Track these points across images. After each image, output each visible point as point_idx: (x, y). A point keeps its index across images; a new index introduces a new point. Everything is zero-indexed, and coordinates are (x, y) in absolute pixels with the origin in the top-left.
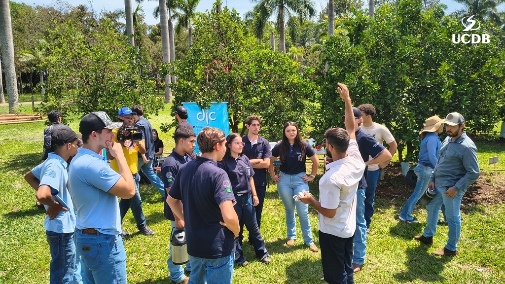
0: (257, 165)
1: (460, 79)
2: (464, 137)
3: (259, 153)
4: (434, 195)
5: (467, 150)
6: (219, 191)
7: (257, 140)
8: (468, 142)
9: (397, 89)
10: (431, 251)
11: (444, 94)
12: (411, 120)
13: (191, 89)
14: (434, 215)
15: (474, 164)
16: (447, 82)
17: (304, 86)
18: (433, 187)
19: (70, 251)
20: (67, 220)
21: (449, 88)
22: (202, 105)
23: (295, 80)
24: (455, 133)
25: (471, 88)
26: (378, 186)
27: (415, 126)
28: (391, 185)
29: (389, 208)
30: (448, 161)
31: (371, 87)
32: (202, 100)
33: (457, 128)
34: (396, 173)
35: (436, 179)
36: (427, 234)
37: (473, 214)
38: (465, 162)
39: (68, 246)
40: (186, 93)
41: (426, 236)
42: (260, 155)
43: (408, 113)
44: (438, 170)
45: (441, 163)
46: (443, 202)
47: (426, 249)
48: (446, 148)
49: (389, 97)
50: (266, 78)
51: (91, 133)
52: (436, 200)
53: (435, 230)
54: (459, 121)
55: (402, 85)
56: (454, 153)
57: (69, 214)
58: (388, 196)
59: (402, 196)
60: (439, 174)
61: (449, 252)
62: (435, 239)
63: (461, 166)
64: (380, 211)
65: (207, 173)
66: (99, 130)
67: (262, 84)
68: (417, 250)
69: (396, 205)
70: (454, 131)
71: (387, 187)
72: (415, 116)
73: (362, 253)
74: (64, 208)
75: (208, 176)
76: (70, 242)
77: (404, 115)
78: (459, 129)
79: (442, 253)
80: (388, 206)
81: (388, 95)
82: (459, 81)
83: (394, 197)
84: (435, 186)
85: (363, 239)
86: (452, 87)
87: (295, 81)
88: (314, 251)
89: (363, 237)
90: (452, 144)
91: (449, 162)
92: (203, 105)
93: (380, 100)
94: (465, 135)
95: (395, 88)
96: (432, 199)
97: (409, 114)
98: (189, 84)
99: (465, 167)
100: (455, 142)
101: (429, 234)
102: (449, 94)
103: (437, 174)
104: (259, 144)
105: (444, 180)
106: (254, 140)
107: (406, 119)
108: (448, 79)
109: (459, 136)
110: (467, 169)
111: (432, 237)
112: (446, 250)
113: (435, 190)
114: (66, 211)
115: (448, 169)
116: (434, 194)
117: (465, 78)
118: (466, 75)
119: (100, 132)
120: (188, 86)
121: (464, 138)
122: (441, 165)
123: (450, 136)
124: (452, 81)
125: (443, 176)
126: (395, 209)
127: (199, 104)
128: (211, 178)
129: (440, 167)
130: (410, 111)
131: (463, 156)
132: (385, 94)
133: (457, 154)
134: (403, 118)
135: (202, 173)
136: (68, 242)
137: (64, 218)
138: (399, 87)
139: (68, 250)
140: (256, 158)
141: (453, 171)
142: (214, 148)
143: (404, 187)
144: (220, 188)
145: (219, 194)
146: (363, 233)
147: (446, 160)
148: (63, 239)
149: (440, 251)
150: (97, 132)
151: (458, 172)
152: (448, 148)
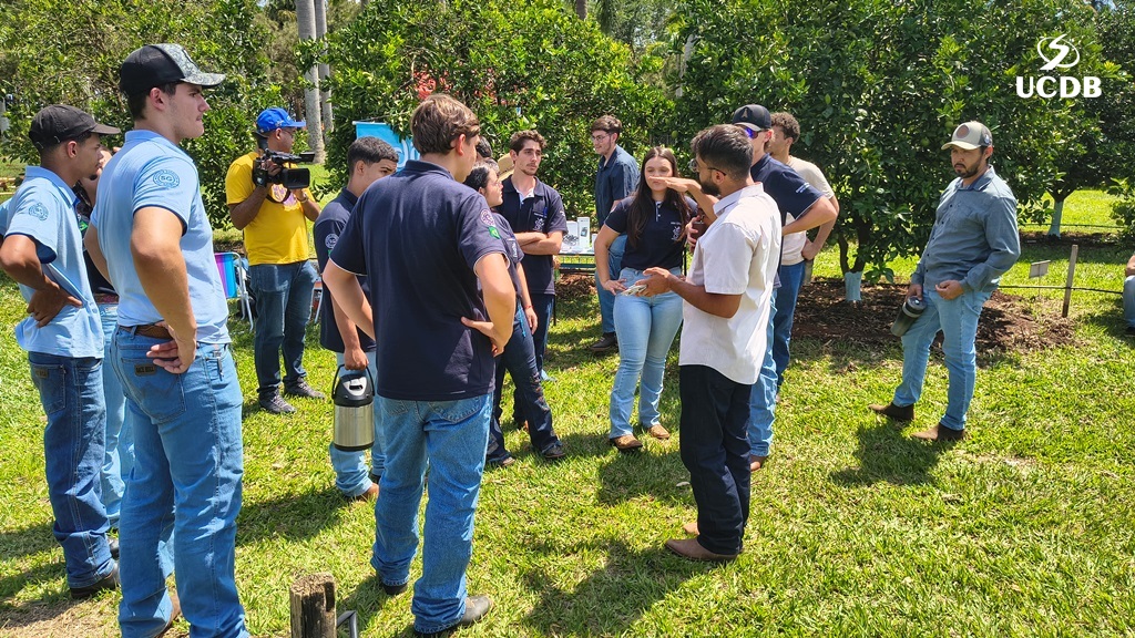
0: (532, 246)
1: (980, 78)
2: (990, 176)
3: (536, 218)
4: (921, 312)
5: (995, 203)
6: (473, 232)
7: (532, 189)
8: (998, 187)
9: (845, 96)
10: (909, 433)
11: (946, 107)
12: (874, 166)
13: (374, 92)
14: (918, 357)
15: (1009, 234)
16: (952, 83)
17: (637, 98)
18: (919, 293)
19: (92, 401)
20: (81, 329)
21: (956, 95)
22: (401, 129)
23: (617, 82)
24: (972, 167)
25: (1002, 100)
26: (796, 322)
27: (881, 181)
28: (824, 320)
29: (818, 360)
30: (953, 231)
31: (790, 89)
32: (400, 119)
33: (977, 155)
34: (834, 299)
35: (927, 275)
36: (902, 399)
37: (998, 368)
38: (990, 230)
39: (86, 388)
40: (363, 100)
41: (900, 403)
42: (540, 223)
43: (866, 150)
44: (932, 254)
45: (938, 239)
46: (939, 326)
47: (899, 430)
48: (950, 204)
49: (828, 113)
50: (549, 76)
51: (149, 94)
52: (925, 323)
53: (919, 391)
54: (982, 140)
55: (857, 86)
56: (966, 212)
57: (87, 315)
58: (817, 337)
59: (847, 337)
60: (933, 263)
61: (950, 433)
62: (918, 413)
63: (982, 240)
64: (799, 364)
65: (440, 195)
66: (167, 86)
67: (541, 88)
68: (880, 430)
69: (834, 354)
70: (969, 162)
71: (814, 322)
72: (882, 158)
73: (765, 431)
74: (72, 298)
75: (443, 200)
76: (91, 380)
77: (859, 156)
78: (980, 159)
79: (935, 436)
80: (818, 355)
81: (824, 109)
82: (978, 82)
83: (830, 338)
84: (922, 292)
85: (767, 401)
86: (961, 94)
87: (617, 85)
88: (659, 437)
89: (769, 396)
90: (963, 194)
91: (956, 234)
92: (405, 129)
93: (808, 121)
94: (991, 172)
95: (841, 95)
96: (914, 321)
97: (870, 152)
98: (370, 79)
99: (990, 241)
100: (971, 189)
101: (906, 399)
102: (955, 108)
103: (930, 262)
104: (537, 198)
105: (944, 274)
106: (525, 190)
107: (862, 163)
108: (954, 76)
109: (979, 175)
110: (993, 246)
111: (911, 407)
112: (941, 428)
113: (924, 300)
114: (77, 306)
115: (954, 250)
116: (921, 307)
117: (989, 75)
118: (993, 71)
119: (172, 92)
120: (368, 83)
121: (989, 179)
122: (938, 243)
123: (962, 176)
124: (963, 81)
125: (942, 265)
126: (832, 361)
127: (395, 129)
128: (449, 204)
129: (937, 246)
130: (872, 146)
131: (986, 217)
132: (819, 107)
133: (974, 213)
134: (856, 160)
135: (425, 194)
136: (86, 379)
137: (73, 321)
138: (849, 89)
139: (89, 399)
140: (530, 230)
141: (964, 252)
142: (453, 144)
143: (851, 322)
144: (475, 225)
145: (473, 238)
146: (769, 388)
147: (949, 229)
148: (75, 372)
149: (929, 433)
150: (164, 91)
151: (975, 254)
152: (955, 203)
